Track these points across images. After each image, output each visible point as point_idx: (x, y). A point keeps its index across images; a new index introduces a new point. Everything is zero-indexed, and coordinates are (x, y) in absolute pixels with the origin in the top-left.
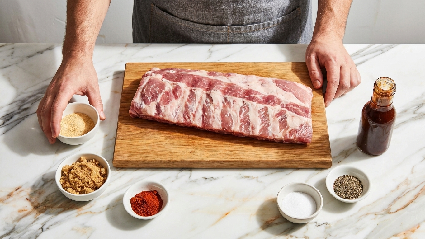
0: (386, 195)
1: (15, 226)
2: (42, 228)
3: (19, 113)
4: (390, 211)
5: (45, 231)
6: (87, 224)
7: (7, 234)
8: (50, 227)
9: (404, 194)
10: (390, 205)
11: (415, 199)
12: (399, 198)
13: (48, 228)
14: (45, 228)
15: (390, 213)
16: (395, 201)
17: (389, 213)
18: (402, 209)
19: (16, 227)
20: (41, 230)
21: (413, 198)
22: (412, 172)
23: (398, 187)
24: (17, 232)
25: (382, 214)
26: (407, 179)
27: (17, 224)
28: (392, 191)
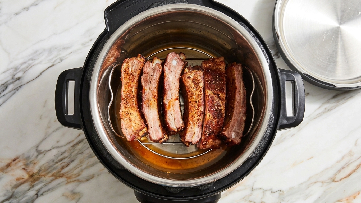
0: (332, 165)
1: (14, 192)
2: (37, 194)
3: (13, 83)
4: (335, 180)
5: (40, 197)
6: (75, 191)
7: (7, 200)
8: (44, 194)
9: (348, 165)
10: (335, 174)
11: (357, 169)
12: (343, 168)
13: (42, 195)
14: (40, 194)
15: (336, 181)
16: (339, 171)
17: (334, 181)
18: (345, 178)
19: (14, 194)
20: (36, 195)
21: (354, 168)
22: (356, 145)
23: (343, 158)
24: (16, 198)
25: (328, 183)
26: (351, 151)
27: (16, 191)
28: (338, 162)
